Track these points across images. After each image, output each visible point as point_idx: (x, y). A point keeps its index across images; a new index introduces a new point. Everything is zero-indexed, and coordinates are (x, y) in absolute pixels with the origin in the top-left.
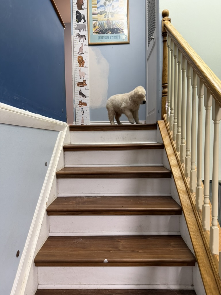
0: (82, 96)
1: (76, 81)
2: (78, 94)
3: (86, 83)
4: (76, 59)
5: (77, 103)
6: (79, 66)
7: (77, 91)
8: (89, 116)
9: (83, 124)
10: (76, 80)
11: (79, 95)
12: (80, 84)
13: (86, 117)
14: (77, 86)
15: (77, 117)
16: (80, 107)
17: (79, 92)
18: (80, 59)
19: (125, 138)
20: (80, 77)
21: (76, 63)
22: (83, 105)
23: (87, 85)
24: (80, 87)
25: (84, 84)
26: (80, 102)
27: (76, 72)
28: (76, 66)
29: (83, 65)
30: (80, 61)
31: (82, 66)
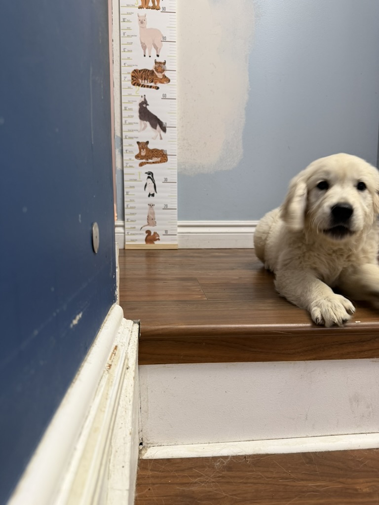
0: (148, 123)
1: (128, 62)
2: (132, 116)
3: (167, 74)
5: (131, 152)
6: (140, 4)
7: (130, 103)
8: (174, 203)
9: (153, 229)
10: (129, 58)
11: (138, 120)
12: (141, 77)
13: (163, 206)
15: (131, 205)
16: (141, 165)
17: (136, 108)
20: (144, 48)
22: (155, 159)
23: (169, 81)
24: (140, 87)
25: (160, 76)
26: (143, 145)
27: (129, 29)
28: (128, 6)
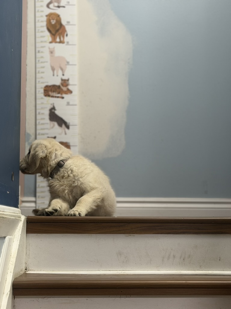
0: (56, 124)
2: (44, 119)
3: (70, 87)
4: (42, 21)
6: (50, 40)
7: (42, 108)
10: (42, 78)
11: (48, 121)
14: (42, 95)
15: (42, 185)
18: (53, 22)
19: (189, 256)
21: (42, 32)
23: (71, 93)
24: (50, 98)
25: (64, 89)
27: (42, 57)
28: (42, 42)
29: (60, 38)
30: (54, 26)
31: (58, 40)
